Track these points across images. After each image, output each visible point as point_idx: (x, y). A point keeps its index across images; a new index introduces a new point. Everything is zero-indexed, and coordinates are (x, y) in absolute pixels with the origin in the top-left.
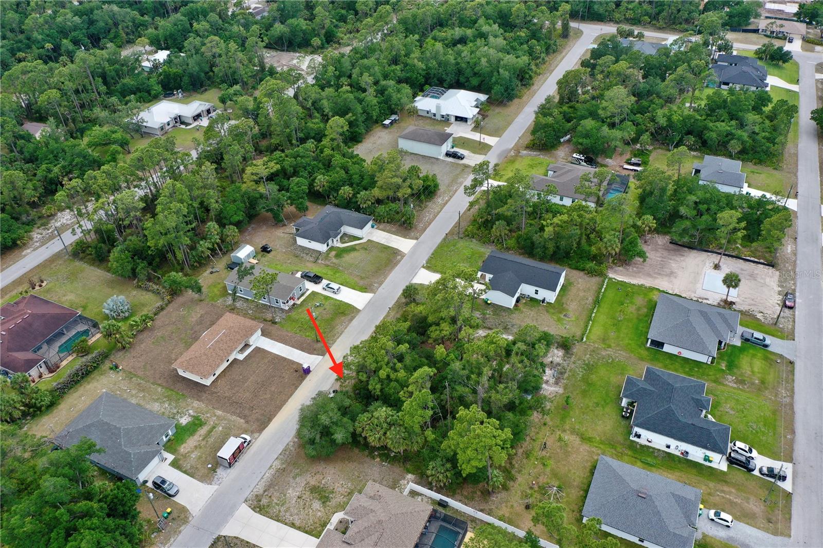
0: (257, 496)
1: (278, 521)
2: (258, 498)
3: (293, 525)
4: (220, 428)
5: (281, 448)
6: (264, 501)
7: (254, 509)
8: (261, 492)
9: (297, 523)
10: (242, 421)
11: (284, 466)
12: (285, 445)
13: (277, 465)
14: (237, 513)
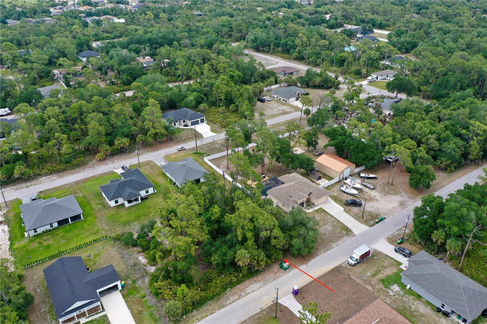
0: (348, 236)
1: (339, 221)
2: (347, 235)
3: (332, 216)
4: (368, 274)
5: (329, 252)
6: (345, 232)
7: (351, 231)
8: (345, 237)
9: (329, 217)
10: (352, 277)
11: (330, 243)
12: (326, 253)
13: (333, 245)
14: (360, 232)
